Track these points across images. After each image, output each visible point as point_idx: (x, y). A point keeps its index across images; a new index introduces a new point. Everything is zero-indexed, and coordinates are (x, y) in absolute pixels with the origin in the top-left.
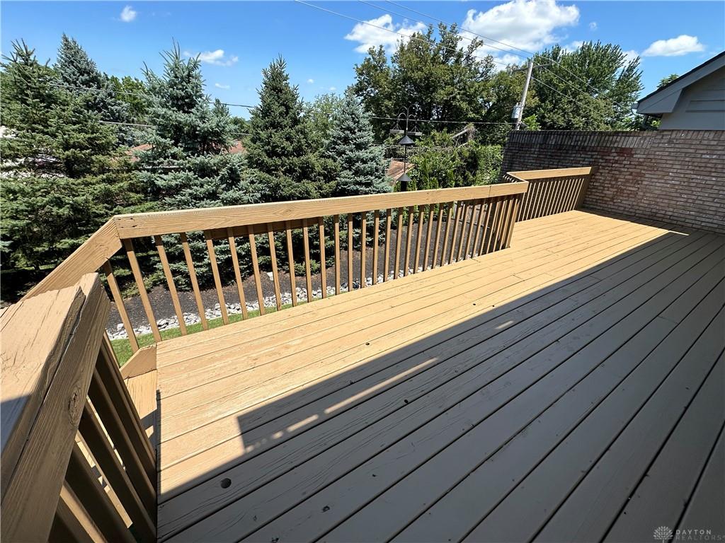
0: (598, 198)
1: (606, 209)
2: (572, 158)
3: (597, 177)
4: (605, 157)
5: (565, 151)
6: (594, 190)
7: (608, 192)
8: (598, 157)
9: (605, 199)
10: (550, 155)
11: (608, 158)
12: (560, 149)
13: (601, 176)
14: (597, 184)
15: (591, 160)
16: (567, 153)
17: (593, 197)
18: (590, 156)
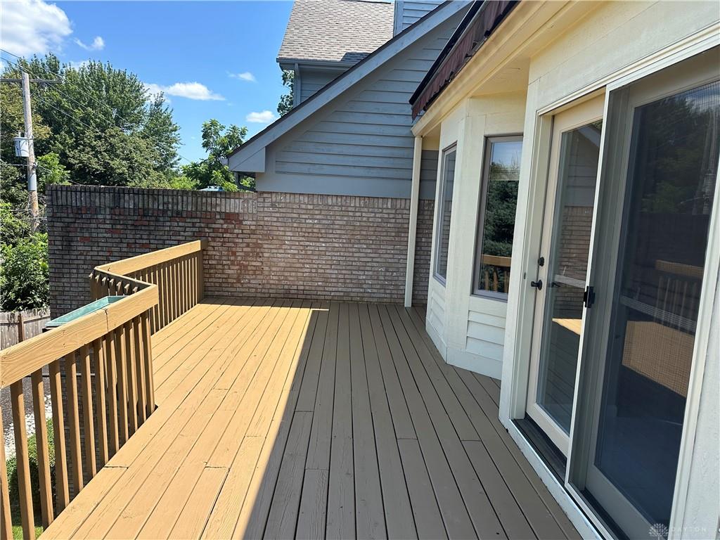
0: (221, 280)
1: (236, 294)
2: (168, 228)
3: (210, 253)
4: (210, 226)
6: (212, 271)
7: (230, 272)
8: (203, 225)
9: (230, 280)
11: (214, 226)
13: (214, 250)
14: (214, 262)
15: (194, 229)
17: (214, 280)
18: (190, 225)
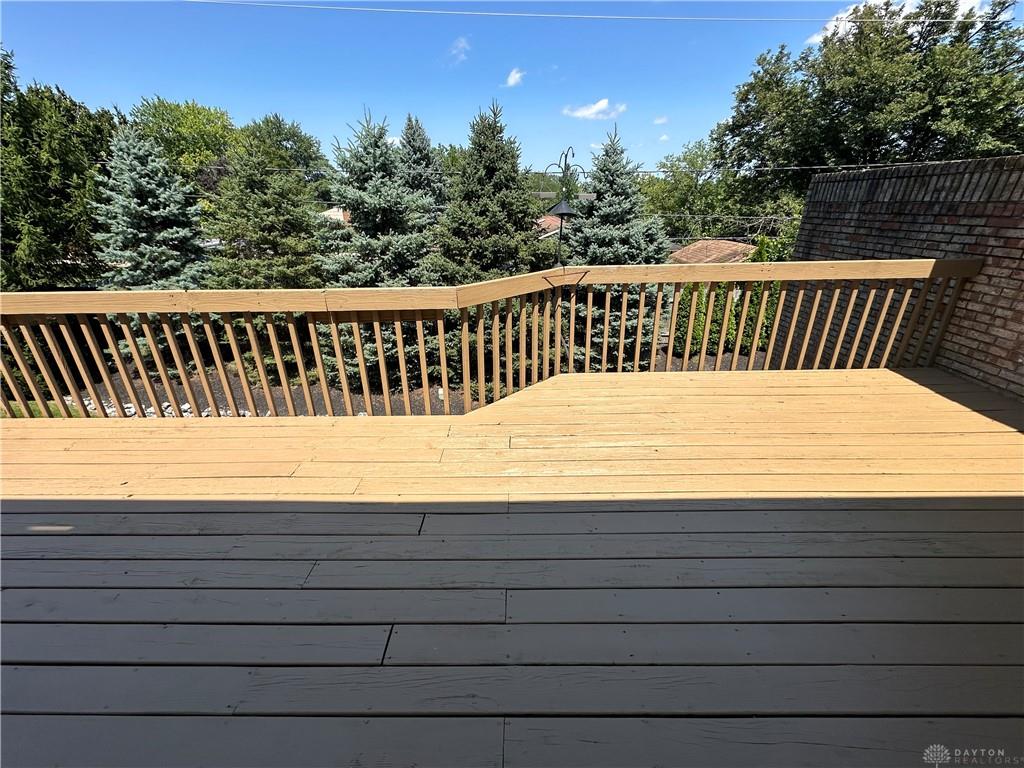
0: (975, 345)
1: (993, 380)
3: (977, 288)
4: (1003, 232)
5: (910, 218)
6: (966, 323)
7: (1002, 333)
8: (988, 231)
9: (993, 350)
10: (879, 229)
11: (1011, 233)
12: (899, 214)
13: (988, 284)
14: (977, 307)
15: (968, 240)
16: (914, 222)
17: (963, 341)
18: (964, 230)
